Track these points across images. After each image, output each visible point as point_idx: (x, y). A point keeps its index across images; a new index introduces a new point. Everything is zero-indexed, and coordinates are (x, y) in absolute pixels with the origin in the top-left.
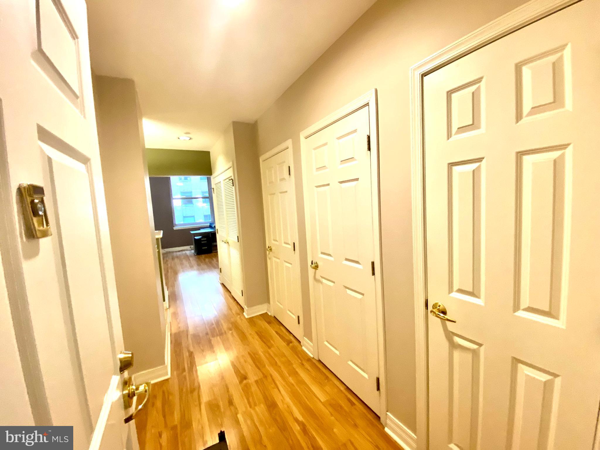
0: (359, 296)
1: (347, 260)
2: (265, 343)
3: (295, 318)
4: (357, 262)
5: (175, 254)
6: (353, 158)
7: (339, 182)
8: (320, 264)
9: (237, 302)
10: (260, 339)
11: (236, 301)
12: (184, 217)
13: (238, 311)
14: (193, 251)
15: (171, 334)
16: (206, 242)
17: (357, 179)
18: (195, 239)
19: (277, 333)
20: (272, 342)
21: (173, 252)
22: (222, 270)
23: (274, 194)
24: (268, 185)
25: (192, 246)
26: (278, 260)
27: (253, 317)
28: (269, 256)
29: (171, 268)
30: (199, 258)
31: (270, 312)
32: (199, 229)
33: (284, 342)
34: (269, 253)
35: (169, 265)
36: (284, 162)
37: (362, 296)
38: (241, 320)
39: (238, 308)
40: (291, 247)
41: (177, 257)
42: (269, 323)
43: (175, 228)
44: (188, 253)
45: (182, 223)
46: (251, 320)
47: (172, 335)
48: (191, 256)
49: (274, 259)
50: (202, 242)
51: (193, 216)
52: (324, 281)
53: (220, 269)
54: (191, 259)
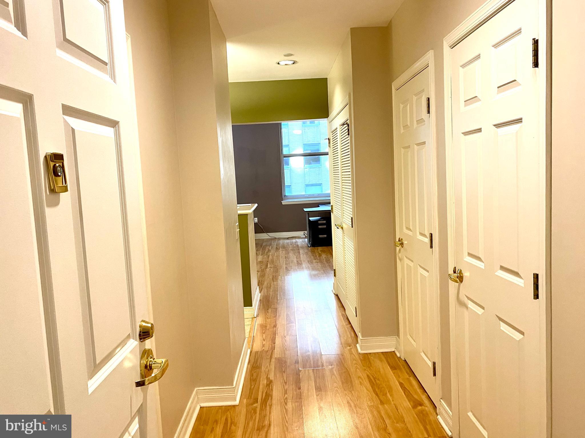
0: (517, 336)
1: (502, 268)
2: (377, 394)
3: (430, 365)
4: (516, 274)
5: (281, 242)
6: (515, 80)
7: (494, 126)
8: (466, 274)
9: (352, 327)
10: (372, 387)
11: (350, 325)
12: (307, 185)
13: (350, 341)
14: (306, 240)
15: (251, 352)
16: (325, 226)
17: (519, 121)
18: (309, 220)
19: (401, 384)
20: (389, 396)
21: (279, 239)
22: (337, 272)
23: (409, 147)
24: (402, 131)
25: (306, 232)
26: (411, 264)
27: (370, 353)
28: (400, 255)
29: (272, 262)
30: (313, 252)
31: (399, 352)
32: (317, 205)
33: (409, 401)
34: (400, 250)
35: (270, 257)
36: (423, 90)
37: (522, 336)
38: (351, 353)
39: (351, 335)
40: (427, 240)
41: (284, 247)
42: (393, 368)
43: (284, 202)
44: (300, 241)
45: (303, 193)
46: (366, 358)
47: (253, 352)
48: (302, 247)
49: (406, 261)
50: (320, 227)
51: (320, 185)
52: (471, 305)
53: (335, 270)
54: (301, 251)
